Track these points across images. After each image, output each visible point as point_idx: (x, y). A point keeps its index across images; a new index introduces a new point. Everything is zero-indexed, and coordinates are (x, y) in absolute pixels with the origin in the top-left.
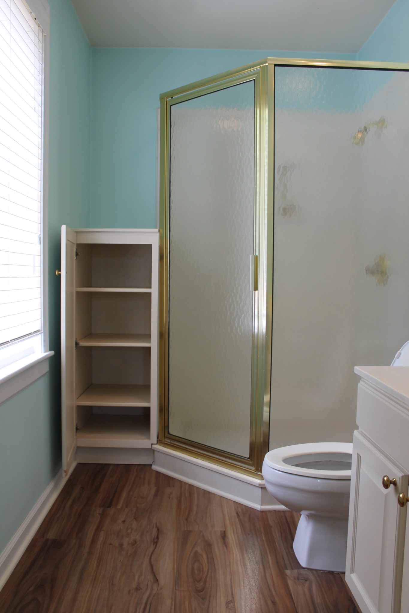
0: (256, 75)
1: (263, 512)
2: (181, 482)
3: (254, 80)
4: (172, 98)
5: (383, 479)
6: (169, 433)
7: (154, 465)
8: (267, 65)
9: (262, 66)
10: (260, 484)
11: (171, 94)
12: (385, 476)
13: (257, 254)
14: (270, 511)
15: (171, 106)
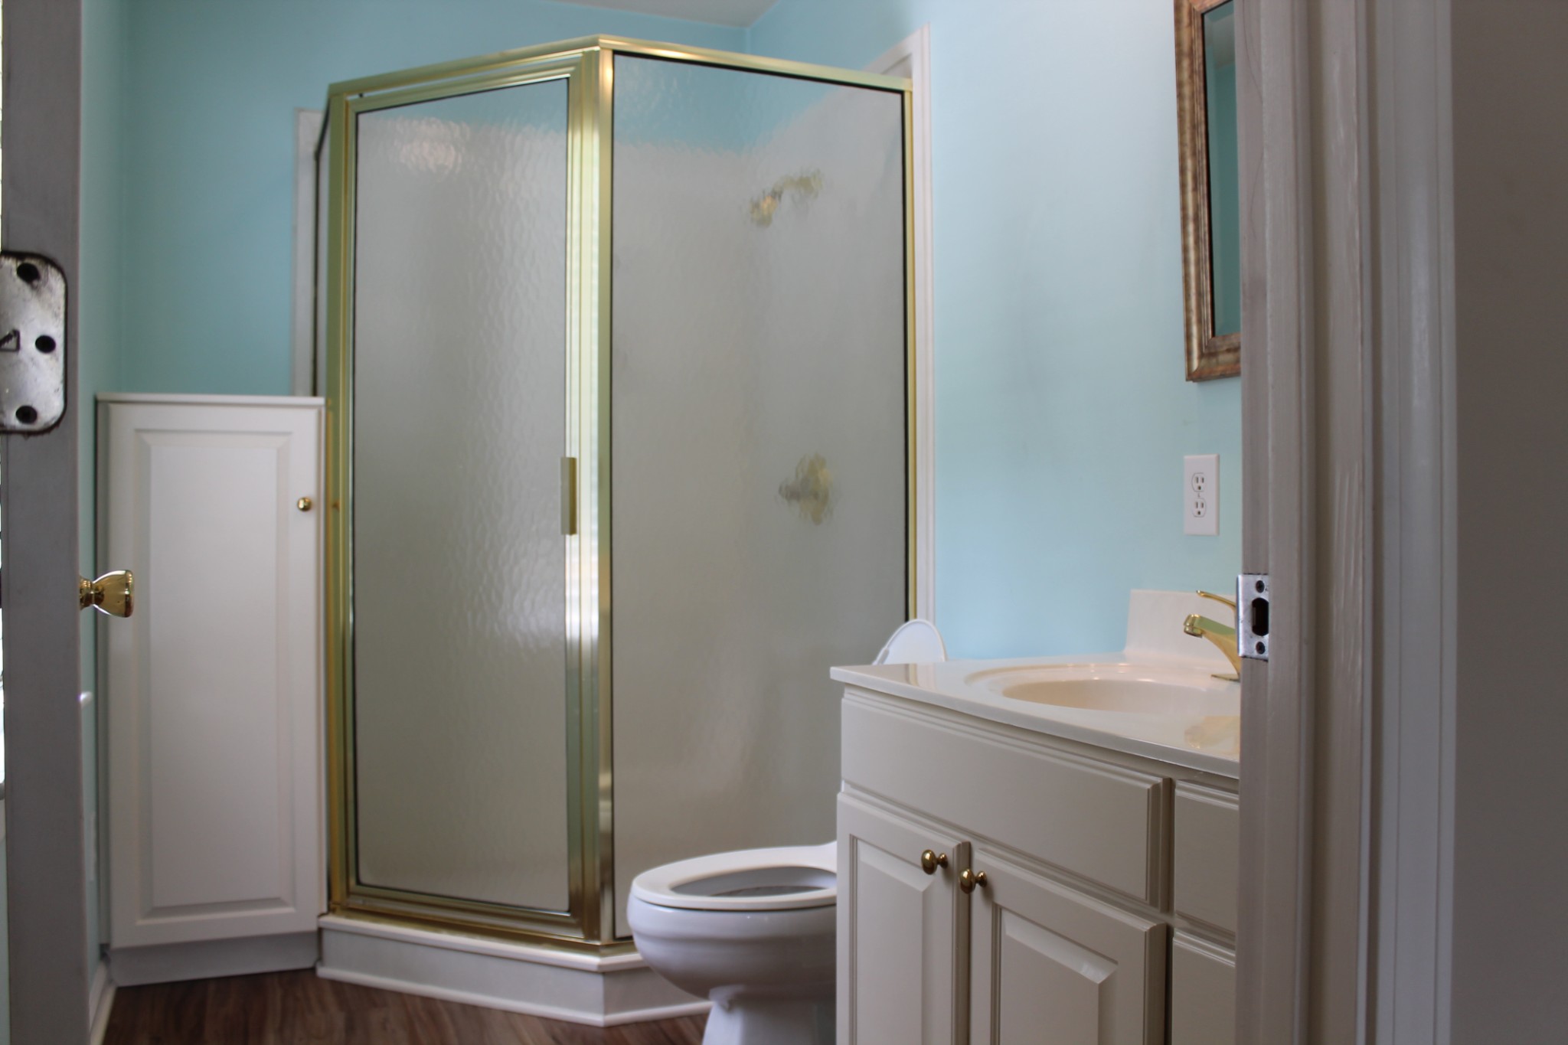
0: (572, 69)
1: (610, 1028)
2: (400, 996)
3: (567, 78)
4: (361, 95)
5: (923, 859)
6: (358, 882)
7: (323, 965)
8: (598, 52)
9: (586, 50)
10: (600, 966)
11: (360, 87)
12: (927, 851)
13: (574, 454)
14: (625, 1025)
15: (357, 114)
